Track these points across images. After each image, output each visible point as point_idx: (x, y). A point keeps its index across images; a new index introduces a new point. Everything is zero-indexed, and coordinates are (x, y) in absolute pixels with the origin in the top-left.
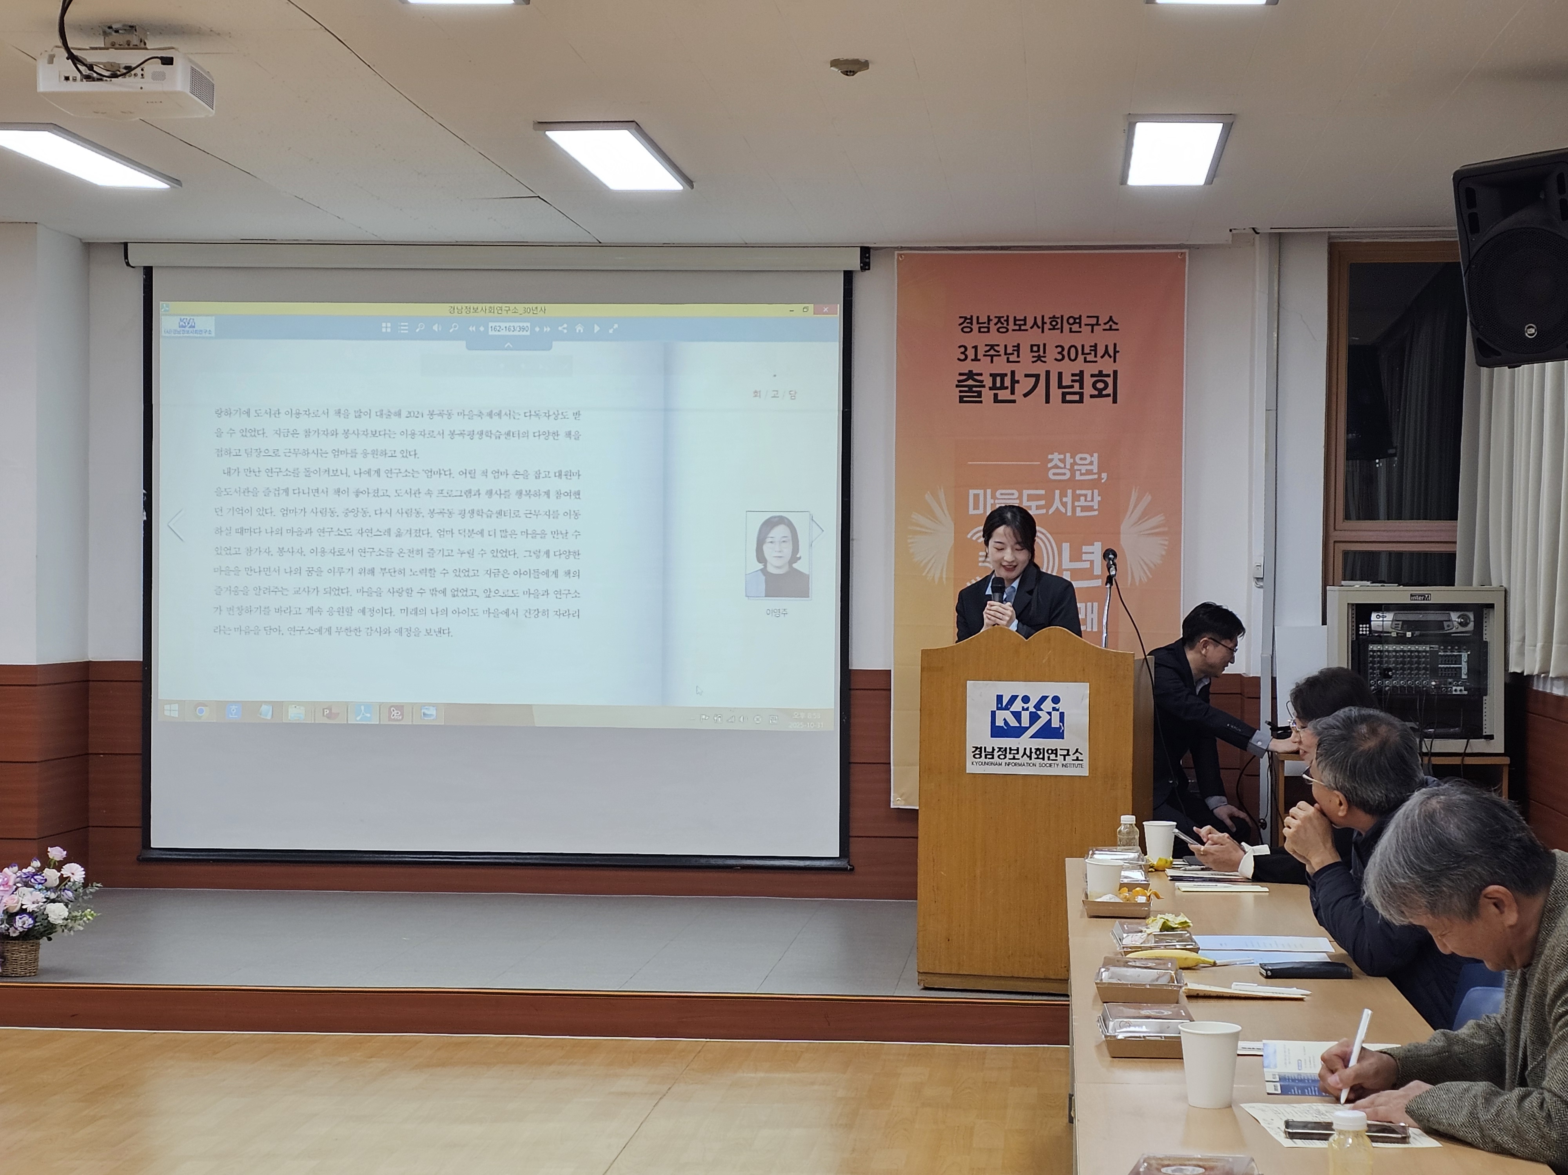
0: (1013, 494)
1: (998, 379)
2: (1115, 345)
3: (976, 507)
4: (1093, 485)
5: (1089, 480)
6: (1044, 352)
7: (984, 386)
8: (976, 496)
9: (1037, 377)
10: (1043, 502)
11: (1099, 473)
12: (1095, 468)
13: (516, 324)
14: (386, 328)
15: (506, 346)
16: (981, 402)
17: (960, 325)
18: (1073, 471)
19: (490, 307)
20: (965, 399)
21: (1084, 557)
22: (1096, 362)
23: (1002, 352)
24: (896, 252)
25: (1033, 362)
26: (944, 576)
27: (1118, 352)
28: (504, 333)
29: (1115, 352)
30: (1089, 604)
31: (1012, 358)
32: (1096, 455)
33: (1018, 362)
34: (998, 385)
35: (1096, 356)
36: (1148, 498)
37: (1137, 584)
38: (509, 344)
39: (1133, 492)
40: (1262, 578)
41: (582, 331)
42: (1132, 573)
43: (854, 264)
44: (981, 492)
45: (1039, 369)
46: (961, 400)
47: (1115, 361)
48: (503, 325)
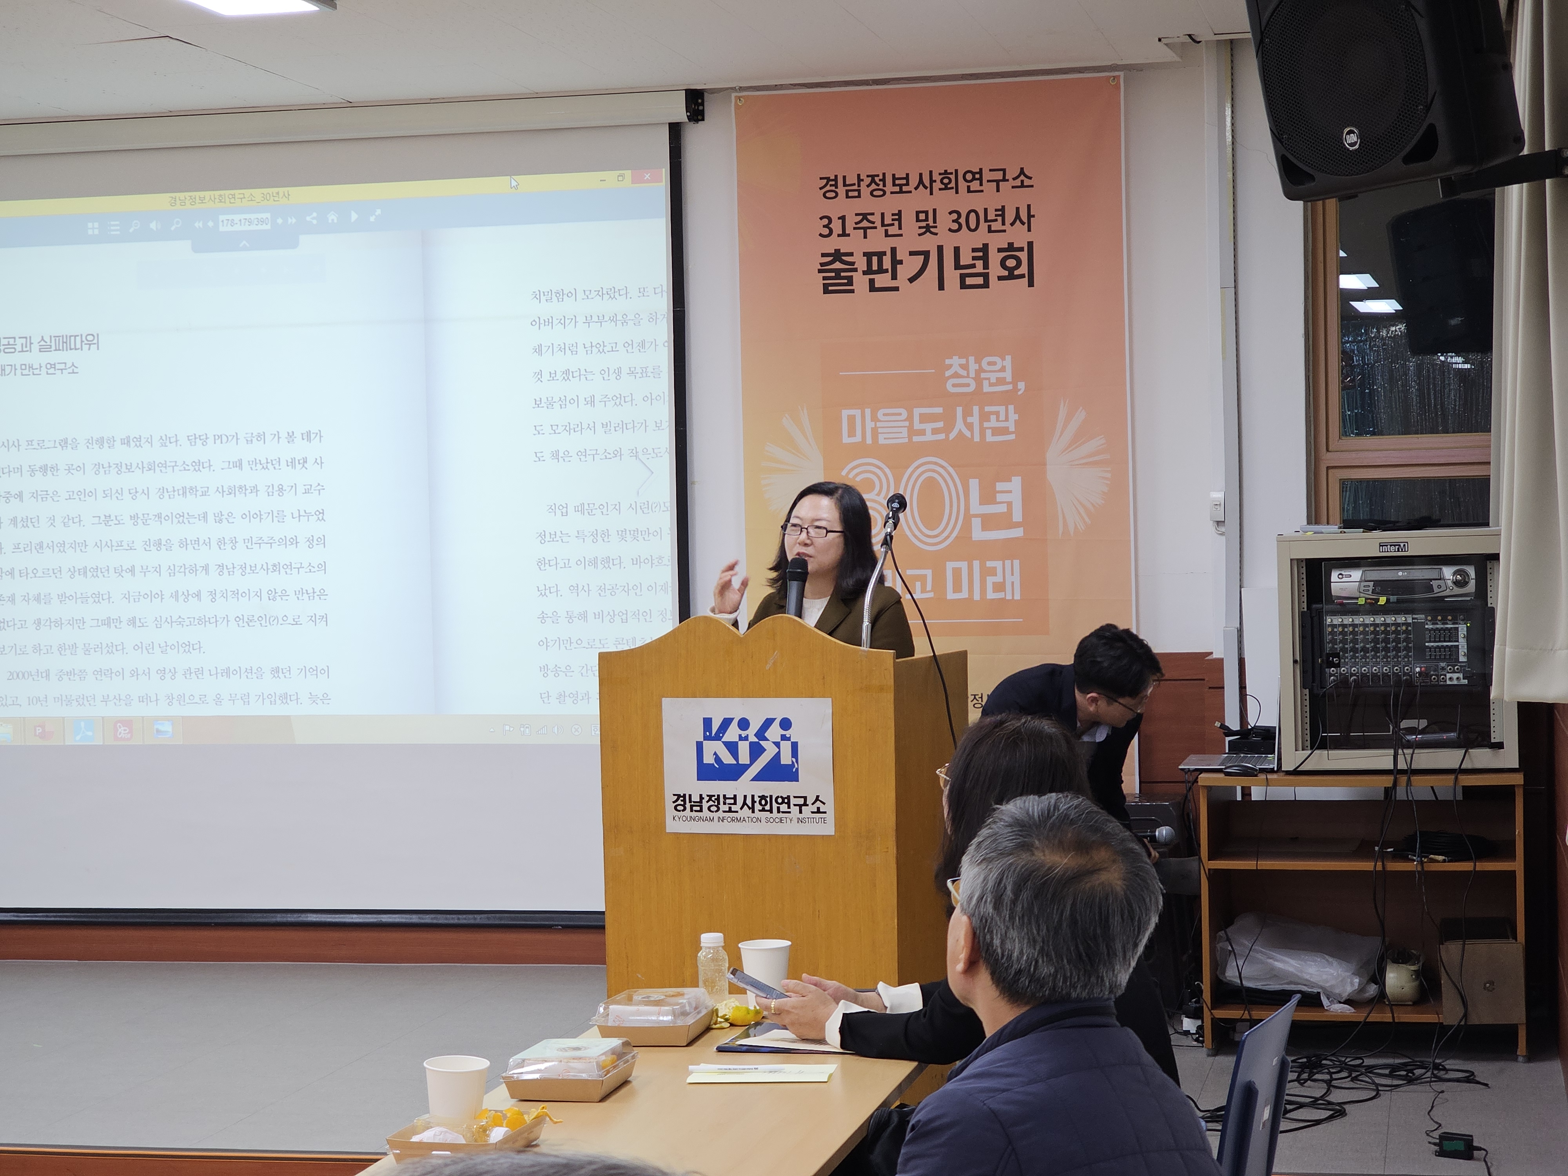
0: (900, 414)
1: (875, 259)
2: (1029, 206)
3: (852, 433)
4: (1005, 399)
5: (1002, 392)
6: (935, 222)
7: (856, 270)
8: (852, 419)
9: (926, 254)
10: (940, 424)
11: (1014, 383)
12: (1008, 375)
13: (253, 216)
14: (93, 229)
15: (241, 245)
16: (852, 291)
17: (821, 189)
18: (978, 380)
19: (220, 196)
20: (830, 288)
21: (1000, 497)
22: (1004, 231)
23: (878, 223)
24: (734, 95)
25: (920, 235)
27: (1033, 216)
28: (237, 228)
29: (1030, 216)
30: (1008, 563)
31: (892, 230)
32: (1008, 358)
33: (901, 235)
34: (875, 267)
35: (1003, 224)
36: (1080, 416)
37: (1072, 533)
38: (244, 242)
39: (1062, 406)
40: (1224, 522)
41: (335, 221)
42: (1064, 517)
43: (680, 114)
44: (857, 413)
45: (929, 243)
46: (826, 291)
47: (1029, 230)
48: (236, 217)
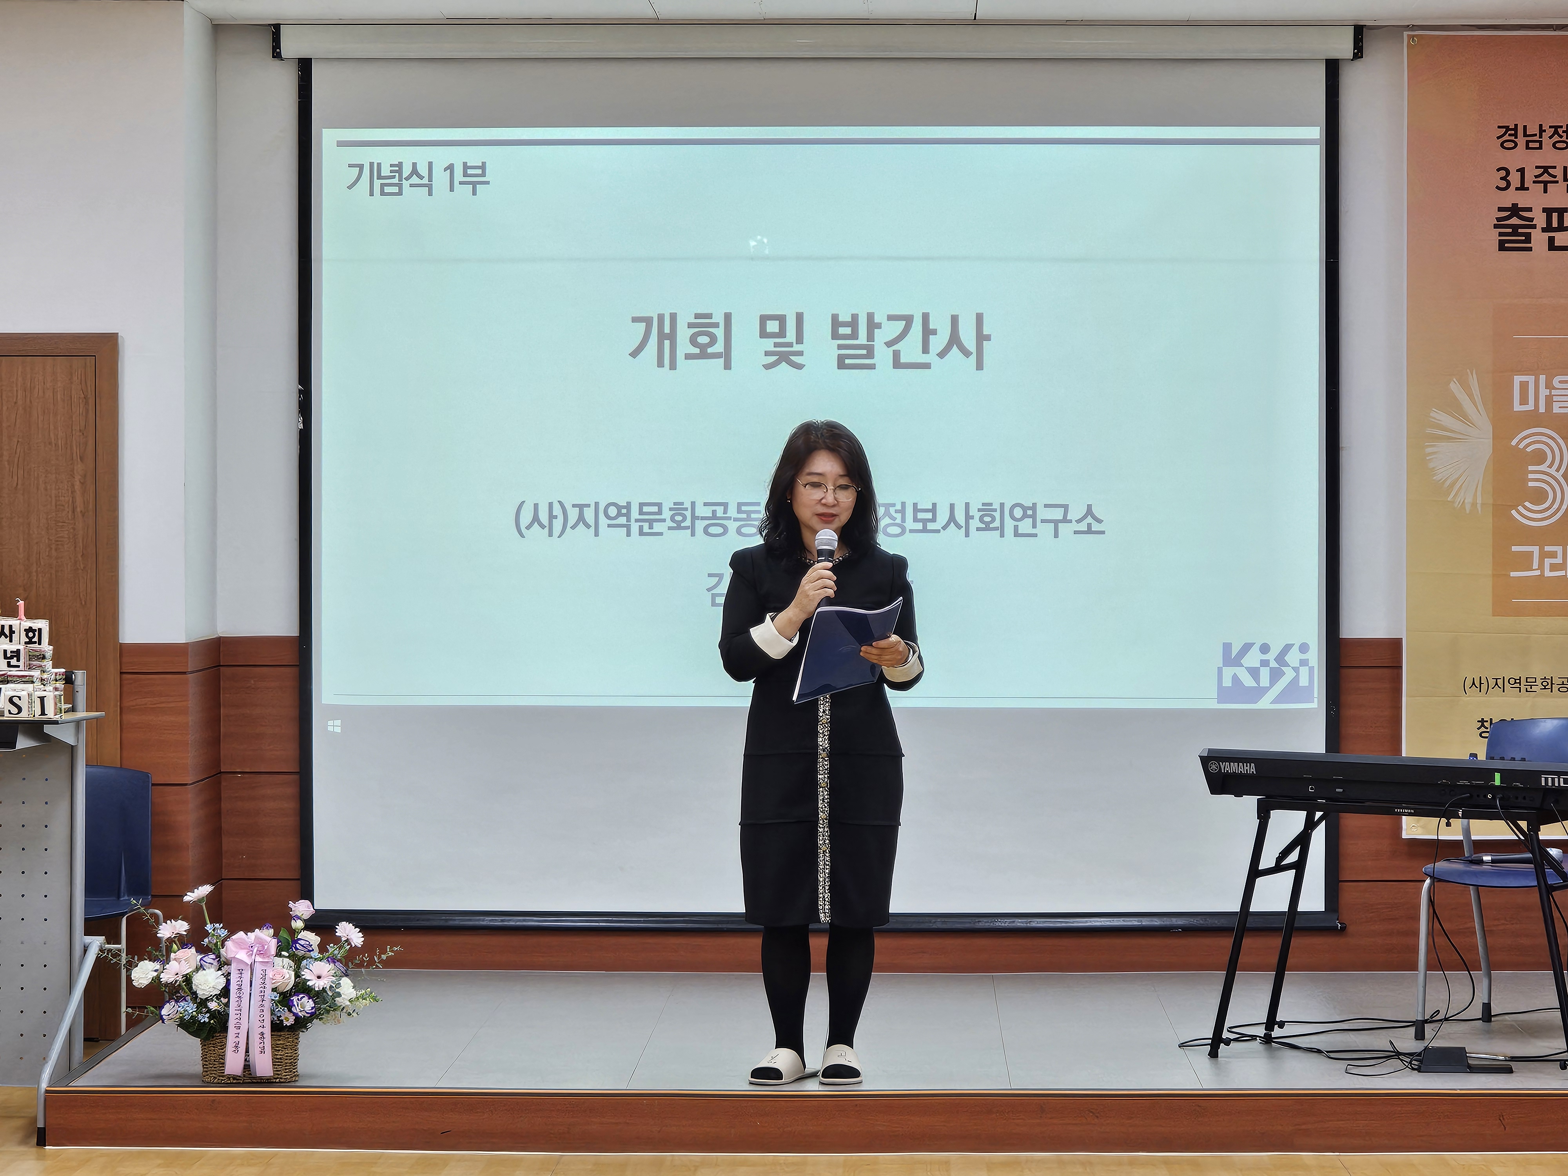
1: (1555, 216)
3: (1524, 401)
7: (1534, 227)
8: (1524, 386)
16: (1530, 249)
17: (1498, 138)
20: (1506, 245)
23: (1560, 178)
24: (1406, 34)
26: (1479, 501)
34: (1555, 224)
43: (1343, 49)
44: (1530, 379)
46: (1502, 247)
